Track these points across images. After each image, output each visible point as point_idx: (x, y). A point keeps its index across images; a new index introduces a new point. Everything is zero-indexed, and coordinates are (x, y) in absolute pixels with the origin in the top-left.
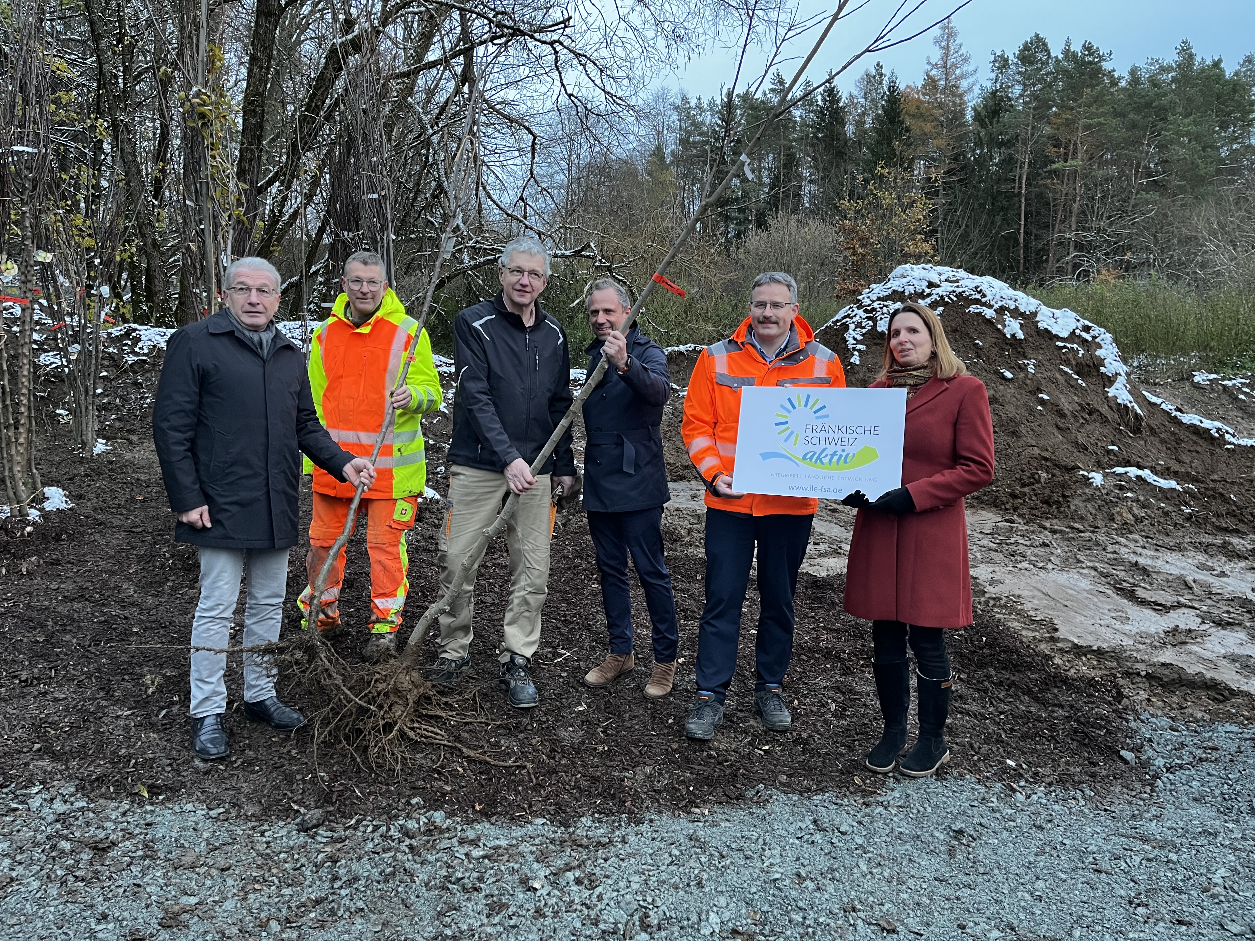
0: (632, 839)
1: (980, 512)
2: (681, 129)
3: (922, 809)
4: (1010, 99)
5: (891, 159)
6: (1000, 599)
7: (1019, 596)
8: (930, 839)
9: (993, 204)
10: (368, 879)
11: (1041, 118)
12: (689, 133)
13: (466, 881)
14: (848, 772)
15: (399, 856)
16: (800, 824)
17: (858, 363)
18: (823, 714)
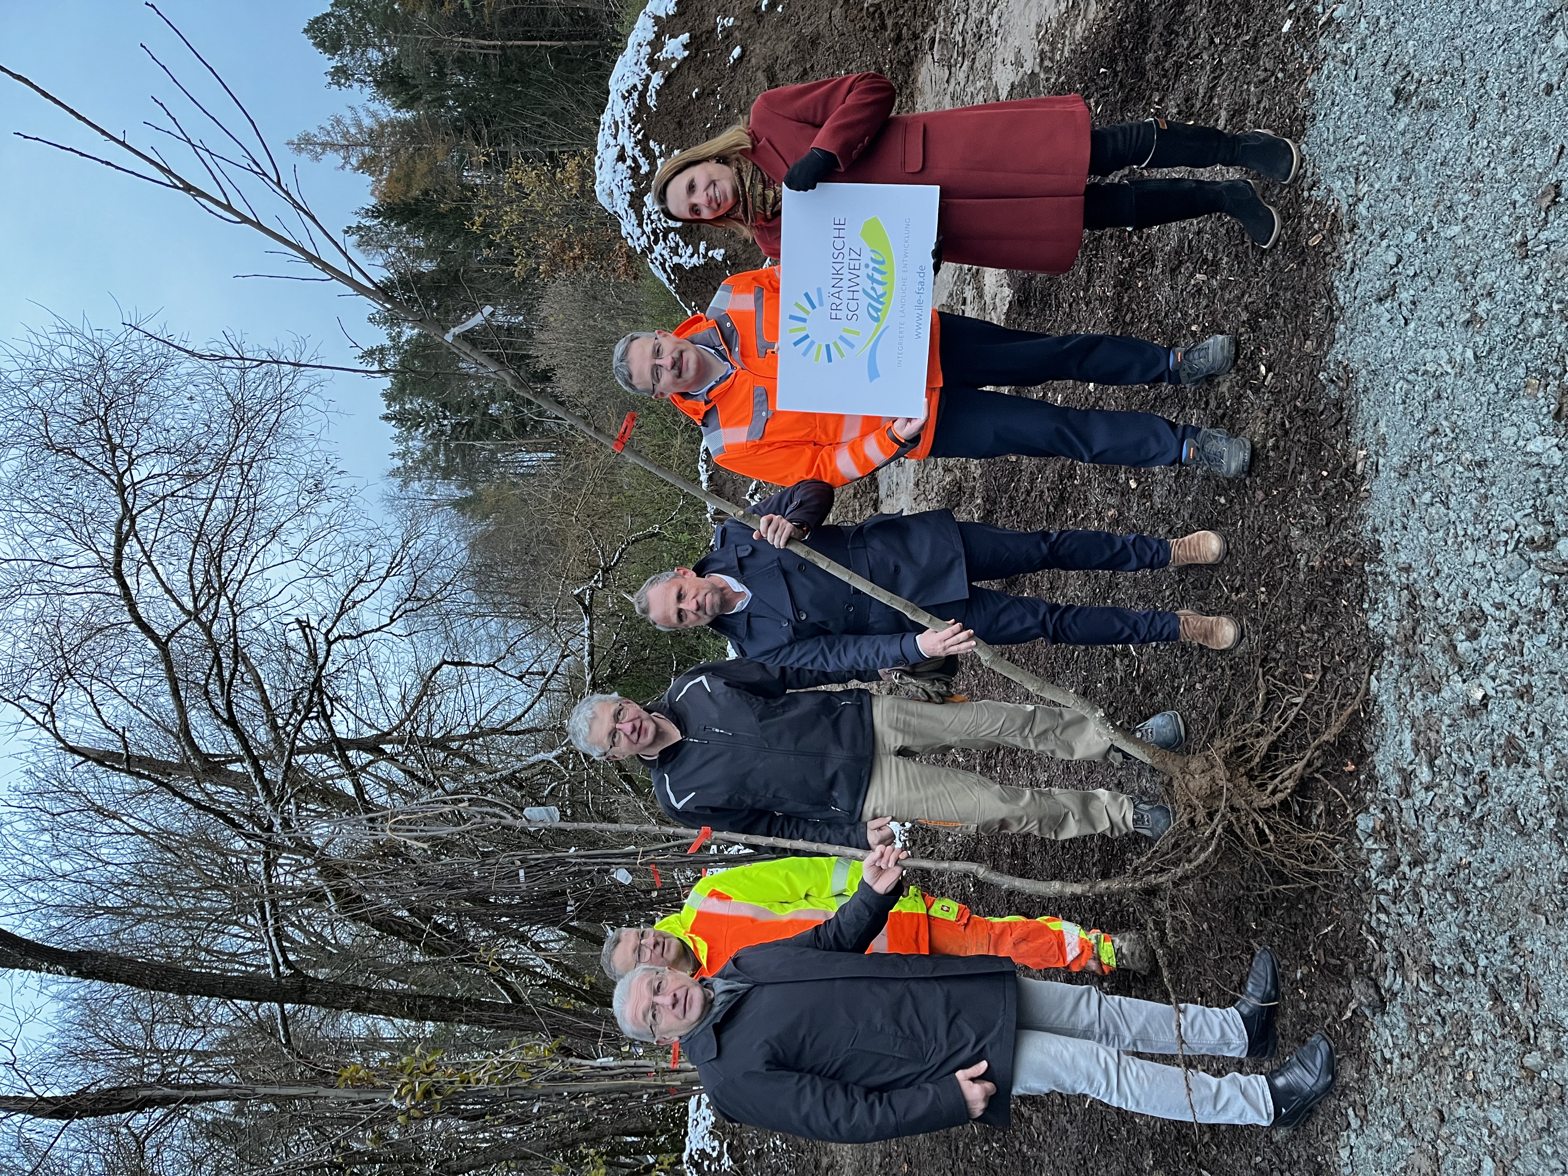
0: (1403, 557)
1: (919, 85)
2: (431, 478)
3: (1361, 149)
4: (385, 63)
5: (462, 213)
6: (1042, 52)
7: (1039, 26)
8: (1409, 136)
9: (516, 82)
10: (1461, 927)
11: (407, 22)
12: (436, 467)
13: (1469, 793)
14: (1301, 255)
15: (1427, 880)
16: (1383, 321)
17: (722, 251)
18: (1213, 291)
